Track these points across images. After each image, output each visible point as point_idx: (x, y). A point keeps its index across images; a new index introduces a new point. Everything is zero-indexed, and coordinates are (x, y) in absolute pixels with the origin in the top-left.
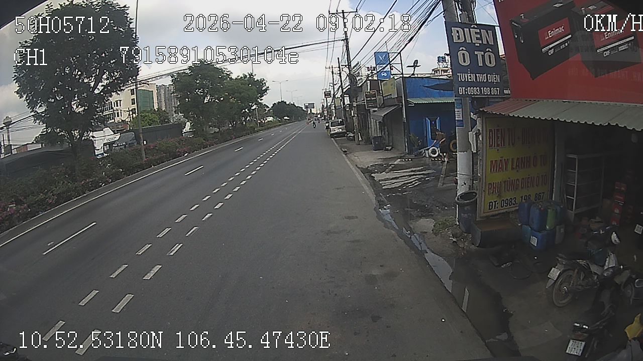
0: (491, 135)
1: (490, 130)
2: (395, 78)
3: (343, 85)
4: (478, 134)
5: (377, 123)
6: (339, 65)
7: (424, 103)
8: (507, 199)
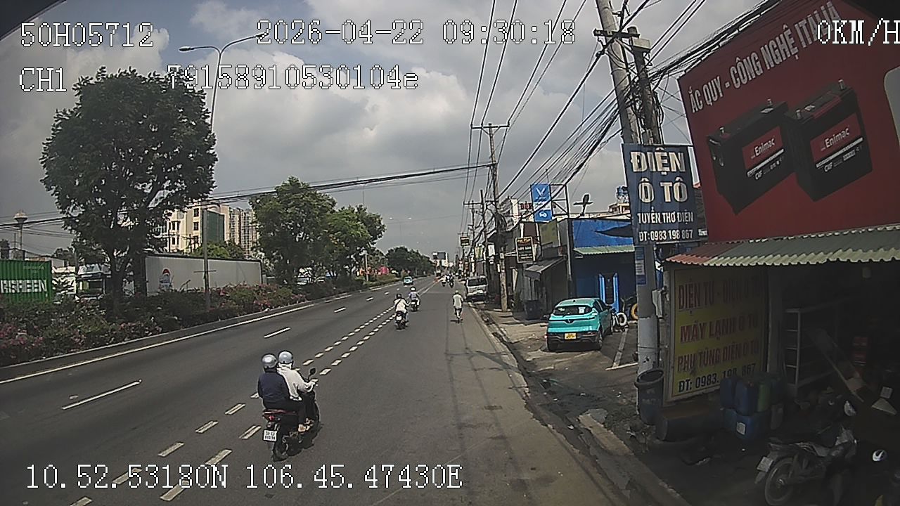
0: (682, 293)
1: (680, 286)
2: (559, 220)
3: (487, 228)
4: (664, 293)
5: (533, 283)
6: (482, 201)
7: (597, 254)
8: (704, 377)
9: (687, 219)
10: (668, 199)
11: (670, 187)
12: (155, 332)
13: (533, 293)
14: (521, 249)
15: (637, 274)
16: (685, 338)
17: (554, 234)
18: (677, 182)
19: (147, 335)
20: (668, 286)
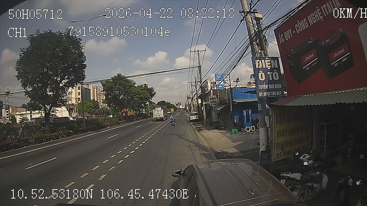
0: (277, 117)
1: (276, 115)
2: (226, 88)
3: (197, 92)
4: (270, 117)
5: (217, 114)
6: (195, 81)
7: (242, 102)
8: (287, 151)
9: (279, 87)
10: (271, 79)
11: (271, 74)
12: (63, 137)
13: (217, 118)
14: (212, 100)
15: (259, 110)
16: (279, 136)
17: (225, 94)
18: (274, 72)
19: (60, 138)
20: (271, 115)
